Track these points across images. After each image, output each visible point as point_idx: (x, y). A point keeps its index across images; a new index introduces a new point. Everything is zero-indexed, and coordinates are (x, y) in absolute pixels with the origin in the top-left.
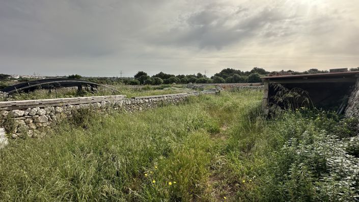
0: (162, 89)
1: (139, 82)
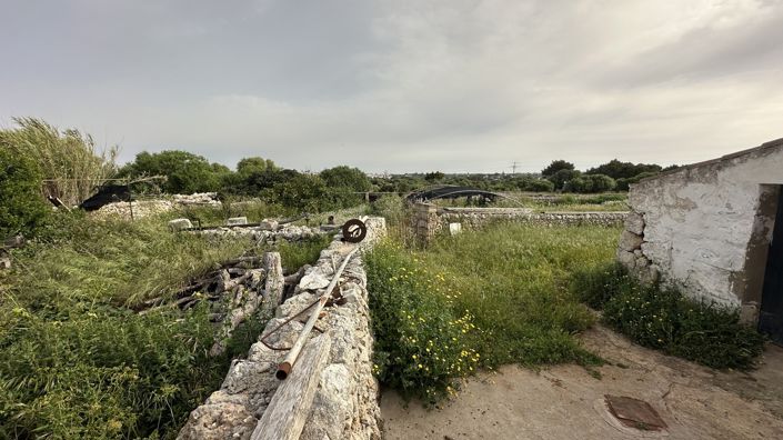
1: (553, 185)
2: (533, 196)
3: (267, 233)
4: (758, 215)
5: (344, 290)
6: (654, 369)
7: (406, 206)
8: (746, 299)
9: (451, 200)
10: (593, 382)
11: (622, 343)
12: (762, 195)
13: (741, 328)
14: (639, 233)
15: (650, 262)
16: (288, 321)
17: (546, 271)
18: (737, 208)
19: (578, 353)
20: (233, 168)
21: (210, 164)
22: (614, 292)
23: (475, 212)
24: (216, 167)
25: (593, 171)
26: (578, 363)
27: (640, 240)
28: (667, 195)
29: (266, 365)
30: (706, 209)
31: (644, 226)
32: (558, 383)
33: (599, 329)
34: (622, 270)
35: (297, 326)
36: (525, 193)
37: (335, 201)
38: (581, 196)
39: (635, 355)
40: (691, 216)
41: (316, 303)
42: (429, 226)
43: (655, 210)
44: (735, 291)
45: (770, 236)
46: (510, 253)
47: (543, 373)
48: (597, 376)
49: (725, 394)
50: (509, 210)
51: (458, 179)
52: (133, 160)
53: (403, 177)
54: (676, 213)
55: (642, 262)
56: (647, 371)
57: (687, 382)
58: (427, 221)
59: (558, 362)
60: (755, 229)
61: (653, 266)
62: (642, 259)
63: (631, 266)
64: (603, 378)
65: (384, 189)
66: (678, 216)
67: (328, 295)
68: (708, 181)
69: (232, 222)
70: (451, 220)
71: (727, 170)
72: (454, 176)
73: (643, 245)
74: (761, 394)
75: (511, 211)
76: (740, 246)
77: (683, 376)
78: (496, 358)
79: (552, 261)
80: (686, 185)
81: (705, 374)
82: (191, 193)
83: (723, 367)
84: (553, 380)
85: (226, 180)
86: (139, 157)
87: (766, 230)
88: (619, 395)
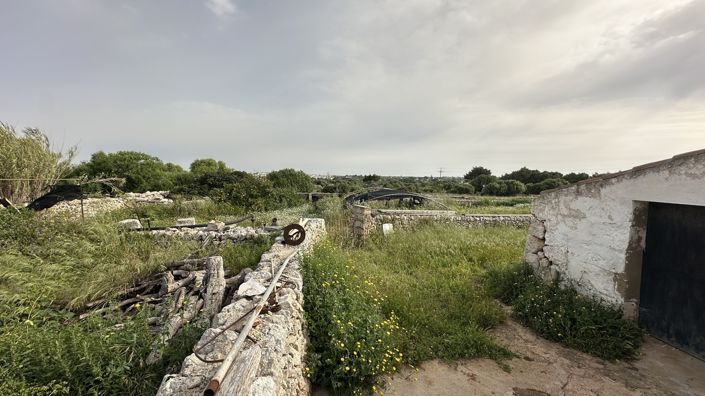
0: (512, 205)
1: (473, 188)
2: (456, 198)
3: (214, 234)
4: (633, 226)
5: (280, 295)
6: (556, 361)
7: (345, 207)
8: (627, 298)
9: (385, 202)
10: (503, 375)
11: (529, 336)
12: (635, 210)
13: (625, 323)
14: (541, 237)
15: (551, 263)
16: (224, 330)
17: (465, 268)
18: (617, 219)
19: (490, 348)
20: (186, 168)
21: (165, 163)
22: (521, 290)
23: (405, 214)
24: (170, 167)
25: (507, 177)
26: (491, 357)
27: (542, 243)
28: (562, 205)
29: (197, 380)
30: (593, 219)
31: (545, 231)
32: (473, 377)
33: (510, 323)
34: (528, 270)
35: (232, 335)
36: (451, 195)
37: (281, 201)
38: (497, 199)
39: (540, 348)
40: (582, 224)
41: (252, 311)
42: (365, 226)
43: (553, 219)
44: (618, 290)
45: (643, 244)
46: (435, 253)
47: (460, 368)
48: (507, 369)
49: (613, 383)
50: (434, 212)
51: (392, 181)
52: (88, 159)
53: (344, 178)
54: (570, 221)
55: (544, 262)
56: (550, 363)
57: (582, 373)
58: (362, 222)
59: (474, 357)
60: (632, 238)
61: (553, 267)
62: (544, 260)
63: (535, 266)
64: (513, 372)
65: (326, 190)
66: (571, 224)
67: (264, 302)
68: (593, 196)
69: (180, 222)
70: (384, 221)
71: (608, 187)
72: (389, 179)
73: (545, 248)
74: (642, 383)
75: (436, 213)
76: (621, 251)
77: (579, 367)
78: (419, 354)
79: (470, 260)
80: (576, 198)
81: (597, 365)
82: (143, 191)
83: (611, 359)
84: (468, 375)
85: (179, 179)
86: (94, 157)
87: (640, 239)
88: (525, 388)
